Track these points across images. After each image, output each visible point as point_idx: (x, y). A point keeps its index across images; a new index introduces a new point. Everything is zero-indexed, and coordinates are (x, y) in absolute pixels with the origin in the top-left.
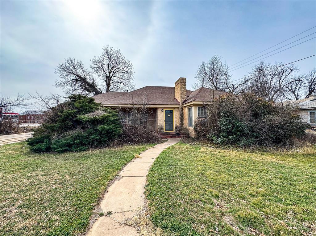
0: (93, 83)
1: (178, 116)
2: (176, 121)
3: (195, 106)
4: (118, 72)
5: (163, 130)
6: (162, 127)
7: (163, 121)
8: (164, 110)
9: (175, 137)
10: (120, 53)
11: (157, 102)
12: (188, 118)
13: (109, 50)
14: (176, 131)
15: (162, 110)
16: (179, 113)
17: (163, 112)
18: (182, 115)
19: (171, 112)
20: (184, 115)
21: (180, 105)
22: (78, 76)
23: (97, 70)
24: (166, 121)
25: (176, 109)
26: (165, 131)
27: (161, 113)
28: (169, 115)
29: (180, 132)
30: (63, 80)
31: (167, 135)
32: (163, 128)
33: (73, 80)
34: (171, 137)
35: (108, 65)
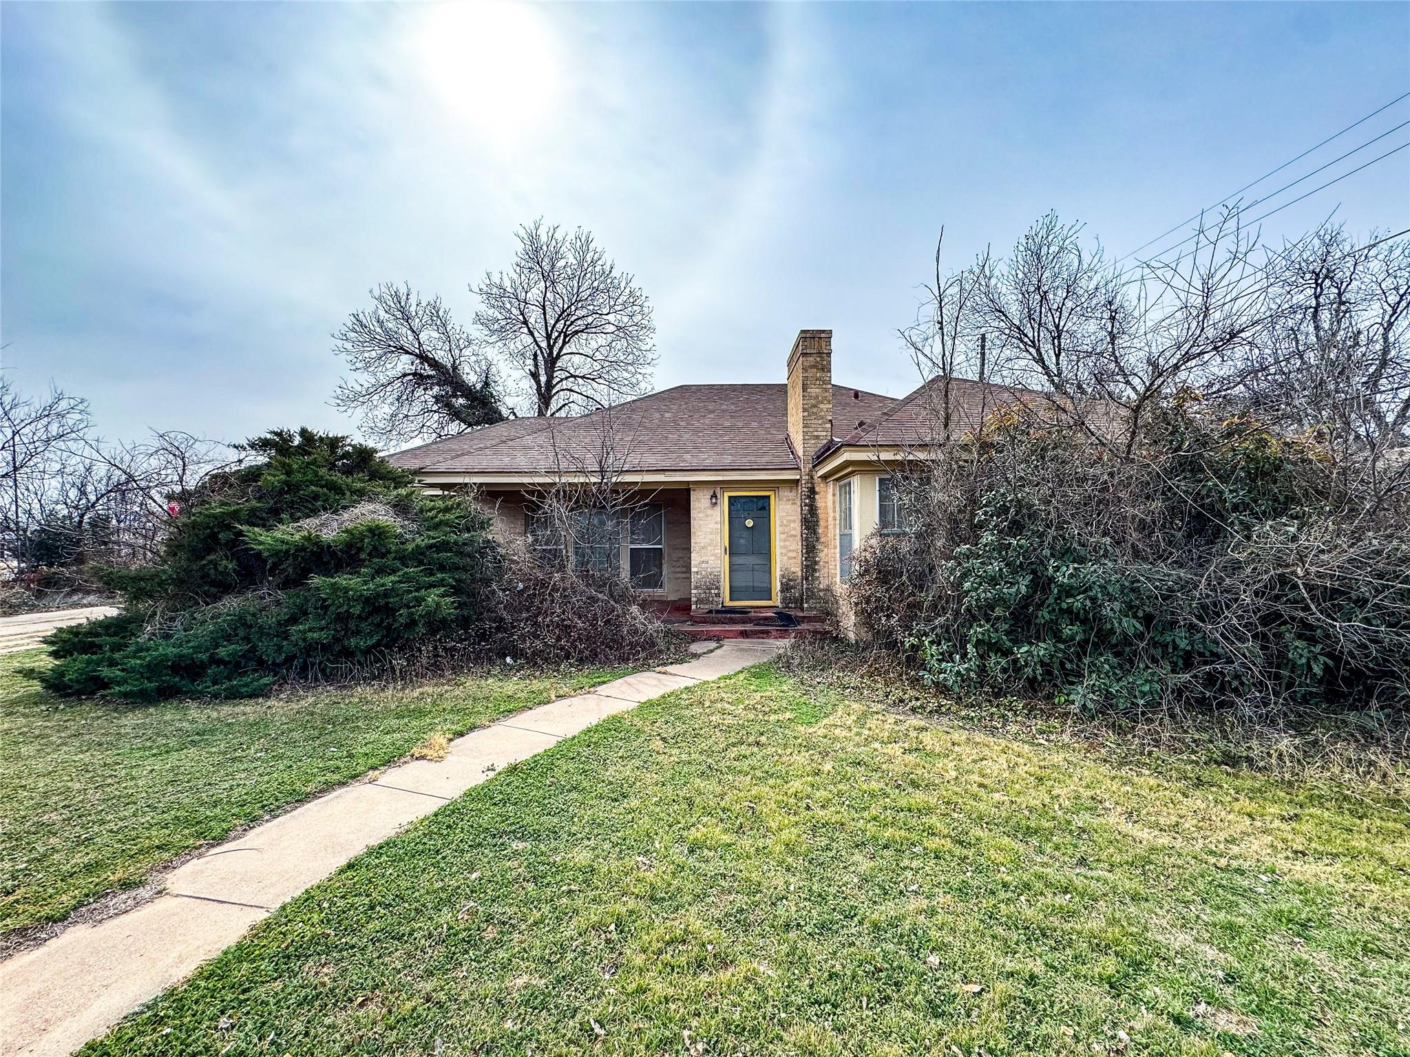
0: (487, 384)
1: (796, 528)
2: (784, 551)
3: (861, 472)
4: (582, 331)
5: (718, 595)
6: (714, 584)
7: (719, 551)
8: (727, 495)
9: (767, 632)
10: (592, 246)
11: (689, 460)
12: (838, 537)
13: (544, 239)
14: (784, 600)
15: (714, 496)
16: (799, 510)
17: (718, 508)
18: (810, 522)
19: (761, 507)
20: (822, 523)
21: (798, 469)
22: (423, 357)
23: (502, 332)
24: (733, 550)
25: (786, 493)
26: (728, 603)
27: (709, 512)
28: (749, 523)
29: (802, 609)
30: (365, 380)
31: (732, 621)
32: (718, 588)
33: (405, 375)
34: (745, 634)
35: (544, 308)
